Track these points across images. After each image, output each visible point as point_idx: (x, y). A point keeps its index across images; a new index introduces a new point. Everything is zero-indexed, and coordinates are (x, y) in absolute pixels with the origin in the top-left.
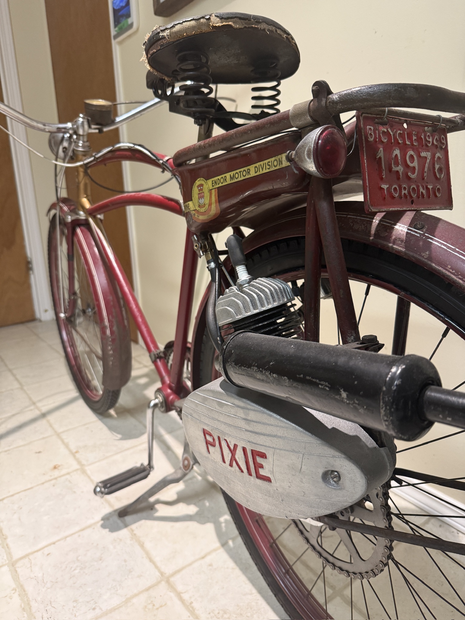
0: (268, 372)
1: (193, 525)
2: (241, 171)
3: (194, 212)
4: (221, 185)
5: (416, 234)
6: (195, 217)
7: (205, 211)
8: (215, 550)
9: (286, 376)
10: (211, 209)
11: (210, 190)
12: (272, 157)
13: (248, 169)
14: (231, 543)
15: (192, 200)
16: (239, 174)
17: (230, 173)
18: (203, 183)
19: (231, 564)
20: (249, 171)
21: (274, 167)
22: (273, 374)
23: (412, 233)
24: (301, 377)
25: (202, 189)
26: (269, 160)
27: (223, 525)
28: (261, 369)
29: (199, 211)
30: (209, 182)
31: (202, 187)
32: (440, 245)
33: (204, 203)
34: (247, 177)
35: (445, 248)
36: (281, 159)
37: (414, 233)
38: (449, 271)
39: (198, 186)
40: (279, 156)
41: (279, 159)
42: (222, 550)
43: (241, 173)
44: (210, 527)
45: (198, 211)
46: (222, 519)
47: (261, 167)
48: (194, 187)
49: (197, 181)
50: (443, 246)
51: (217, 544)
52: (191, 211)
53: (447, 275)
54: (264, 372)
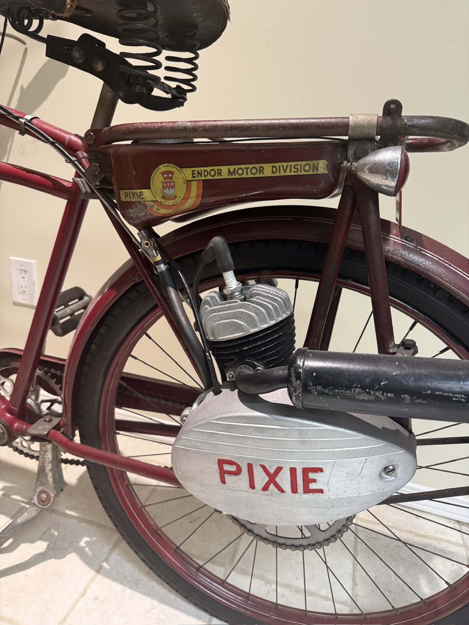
0: (380, 392)
1: (51, 564)
2: (249, 168)
3: (152, 203)
4: (209, 177)
5: (410, 246)
6: (153, 210)
7: (173, 205)
8: (92, 580)
9: (407, 394)
10: (186, 203)
11: (187, 181)
12: (303, 161)
13: (260, 167)
14: (105, 565)
15: (149, 188)
16: (245, 170)
17: (229, 167)
18: (173, 170)
19: (117, 587)
20: (261, 169)
21: (304, 172)
22: (387, 393)
23: (406, 244)
24: (429, 394)
25: (172, 178)
26: (297, 162)
27: (87, 549)
28: (368, 390)
29: (162, 202)
30: (186, 171)
31: (170, 175)
32: (432, 257)
33: (174, 195)
34: (258, 175)
35: (437, 259)
36: (316, 165)
37: (408, 245)
38: (443, 280)
39: (163, 174)
40: (314, 161)
41: (314, 165)
42: (100, 577)
43: (249, 170)
44: (72, 558)
45: (160, 202)
46: (82, 544)
47: (283, 168)
48: (155, 173)
49: (160, 167)
50: (435, 258)
51: (92, 573)
52: (147, 201)
53: (443, 283)
54: (372, 393)
